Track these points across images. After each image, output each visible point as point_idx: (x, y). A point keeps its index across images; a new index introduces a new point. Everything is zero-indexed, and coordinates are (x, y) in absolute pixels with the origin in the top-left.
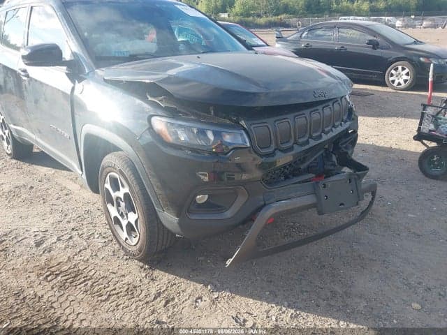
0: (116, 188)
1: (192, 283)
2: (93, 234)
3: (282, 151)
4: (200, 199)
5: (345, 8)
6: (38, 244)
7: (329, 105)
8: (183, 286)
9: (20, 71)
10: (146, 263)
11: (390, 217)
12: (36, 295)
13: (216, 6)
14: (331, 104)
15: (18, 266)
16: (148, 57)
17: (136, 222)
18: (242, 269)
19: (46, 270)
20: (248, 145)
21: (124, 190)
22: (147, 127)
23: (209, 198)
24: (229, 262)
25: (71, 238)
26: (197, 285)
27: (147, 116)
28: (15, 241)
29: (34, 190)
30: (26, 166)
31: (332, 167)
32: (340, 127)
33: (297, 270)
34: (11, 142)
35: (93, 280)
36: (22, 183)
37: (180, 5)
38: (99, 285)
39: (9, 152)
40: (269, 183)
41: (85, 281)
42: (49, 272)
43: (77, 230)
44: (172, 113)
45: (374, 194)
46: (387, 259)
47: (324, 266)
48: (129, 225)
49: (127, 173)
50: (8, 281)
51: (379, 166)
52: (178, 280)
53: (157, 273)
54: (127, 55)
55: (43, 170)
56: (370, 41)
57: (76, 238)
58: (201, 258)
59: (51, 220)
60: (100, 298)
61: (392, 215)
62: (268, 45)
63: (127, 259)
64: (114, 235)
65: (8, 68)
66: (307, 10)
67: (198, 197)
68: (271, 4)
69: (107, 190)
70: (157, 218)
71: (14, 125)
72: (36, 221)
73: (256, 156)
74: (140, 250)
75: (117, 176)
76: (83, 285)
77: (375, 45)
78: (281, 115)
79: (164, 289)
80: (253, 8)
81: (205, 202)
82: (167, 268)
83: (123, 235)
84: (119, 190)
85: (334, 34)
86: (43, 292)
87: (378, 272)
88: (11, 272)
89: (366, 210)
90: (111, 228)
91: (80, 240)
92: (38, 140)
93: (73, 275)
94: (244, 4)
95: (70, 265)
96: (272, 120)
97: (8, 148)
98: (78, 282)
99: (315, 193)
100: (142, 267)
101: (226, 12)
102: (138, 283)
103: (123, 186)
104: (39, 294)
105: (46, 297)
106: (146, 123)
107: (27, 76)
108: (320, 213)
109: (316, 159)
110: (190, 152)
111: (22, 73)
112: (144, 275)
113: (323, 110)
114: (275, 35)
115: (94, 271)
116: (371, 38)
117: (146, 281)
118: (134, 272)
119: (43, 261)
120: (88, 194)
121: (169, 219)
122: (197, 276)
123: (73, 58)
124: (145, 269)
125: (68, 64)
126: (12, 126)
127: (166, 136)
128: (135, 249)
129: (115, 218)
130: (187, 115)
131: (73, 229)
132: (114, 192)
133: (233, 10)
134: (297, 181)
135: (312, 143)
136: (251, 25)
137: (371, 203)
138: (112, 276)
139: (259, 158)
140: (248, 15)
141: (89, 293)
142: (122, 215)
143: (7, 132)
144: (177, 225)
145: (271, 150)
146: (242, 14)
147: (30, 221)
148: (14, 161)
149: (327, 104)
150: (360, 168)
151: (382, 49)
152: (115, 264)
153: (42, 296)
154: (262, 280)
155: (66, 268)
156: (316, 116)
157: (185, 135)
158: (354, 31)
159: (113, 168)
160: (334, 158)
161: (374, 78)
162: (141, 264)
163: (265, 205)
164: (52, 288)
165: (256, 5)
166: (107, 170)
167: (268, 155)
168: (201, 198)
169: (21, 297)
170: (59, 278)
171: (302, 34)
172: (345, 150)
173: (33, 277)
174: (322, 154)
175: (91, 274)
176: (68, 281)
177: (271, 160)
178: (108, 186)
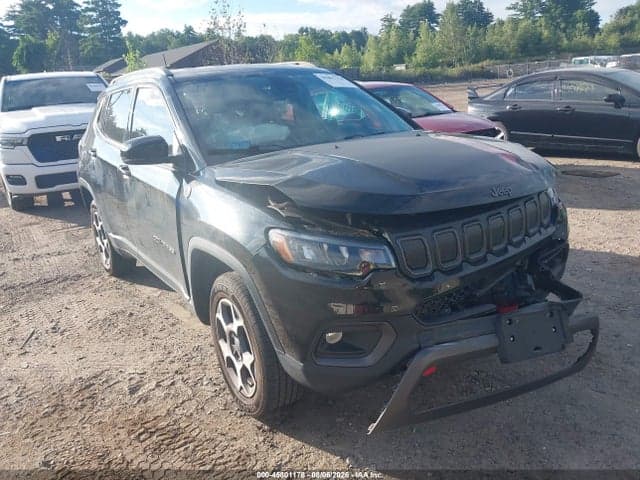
0: (229, 320)
1: (324, 453)
2: (201, 379)
3: (443, 272)
4: (331, 338)
5: (581, 46)
6: (133, 391)
7: (518, 206)
8: (312, 457)
9: (120, 169)
10: (266, 422)
11: (629, 367)
12: (123, 458)
13: (389, 56)
14: (521, 203)
15: (106, 419)
16: (275, 148)
17: (252, 365)
18: (397, 437)
19: (139, 425)
20: (394, 265)
21: (238, 323)
22: (263, 244)
23: (343, 337)
24: (371, 428)
25: (173, 384)
26: (332, 457)
27: (263, 229)
28: (106, 385)
29: (134, 317)
30: (126, 286)
31: (528, 294)
32: (538, 235)
33: (477, 443)
34: (110, 253)
35: (196, 443)
36: (120, 308)
37: (324, 72)
38: (202, 450)
39: (108, 267)
40: (426, 318)
41: (186, 443)
42: (143, 428)
43: (181, 373)
44: (295, 225)
45: (595, 332)
46: (619, 433)
47: (517, 438)
48: (244, 368)
49: (242, 300)
50: (92, 438)
51: (618, 287)
52: (308, 448)
53: (279, 437)
54: (246, 147)
55: (147, 291)
56: (610, 96)
57: (179, 384)
58: (339, 420)
59: (151, 359)
60: (202, 468)
61: (632, 364)
62: (455, 111)
63: (241, 416)
64: (227, 382)
65: (109, 164)
66: (522, 52)
67: (330, 334)
68: (467, 48)
69: (219, 321)
70: (278, 362)
71: (114, 234)
72: (132, 361)
73: (405, 281)
74: (257, 405)
75: (230, 303)
76: (182, 449)
77: (618, 102)
78: (444, 222)
79: (287, 460)
80: (442, 54)
81: (339, 342)
82: (293, 432)
83: (238, 382)
84: (232, 322)
85: (555, 89)
86: (133, 455)
87: (602, 451)
88: (97, 426)
89: (585, 354)
90: (223, 372)
91: (184, 388)
92: (140, 253)
93: (172, 435)
94: (428, 50)
95: (169, 420)
96: (428, 231)
97: (106, 262)
98: (177, 445)
99: (496, 332)
100: (259, 428)
101: (403, 62)
102: (253, 451)
103: (236, 317)
104: (128, 458)
105: (136, 462)
106: (263, 237)
107: (129, 174)
108: (504, 361)
109: (501, 282)
110: (315, 275)
111: (123, 171)
112: (261, 439)
113: (508, 213)
114: (467, 95)
115: (197, 431)
116: (612, 92)
117: (263, 448)
118: (248, 435)
119: (137, 413)
120: (198, 325)
121: (292, 363)
122: (333, 444)
123: (180, 153)
124: (264, 431)
125: (175, 160)
126: (111, 234)
127: (286, 254)
128: (251, 402)
129: (228, 358)
130: (314, 226)
131: (177, 372)
132: (227, 324)
133: (414, 59)
134: (468, 315)
135: (492, 260)
136: (439, 77)
137: (593, 345)
138: (220, 438)
139: (409, 283)
140: (435, 65)
141: (189, 460)
142: (236, 355)
143: (106, 241)
144: (301, 373)
145: (428, 271)
146: (425, 64)
147: (125, 359)
148: (113, 279)
149: (515, 204)
150: (570, 295)
151: (629, 107)
152: (225, 422)
153: (132, 461)
154: (424, 454)
155: (163, 424)
156: (496, 222)
157: (312, 253)
158: (585, 83)
159: (225, 293)
160: (530, 280)
161: (621, 149)
162: (259, 424)
163: (420, 349)
164: (145, 451)
165: (446, 50)
166: (219, 295)
167: (422, 279)
168: (333, 337)
169: (106, 461)
170: (155, 437)
171: (507, 91)
172: (547, 268)
173: (123, 434)
174: (512, 274)
175: (194, 434)
176: (165, 442)
177: (427, 285)
178: (219, 316)
